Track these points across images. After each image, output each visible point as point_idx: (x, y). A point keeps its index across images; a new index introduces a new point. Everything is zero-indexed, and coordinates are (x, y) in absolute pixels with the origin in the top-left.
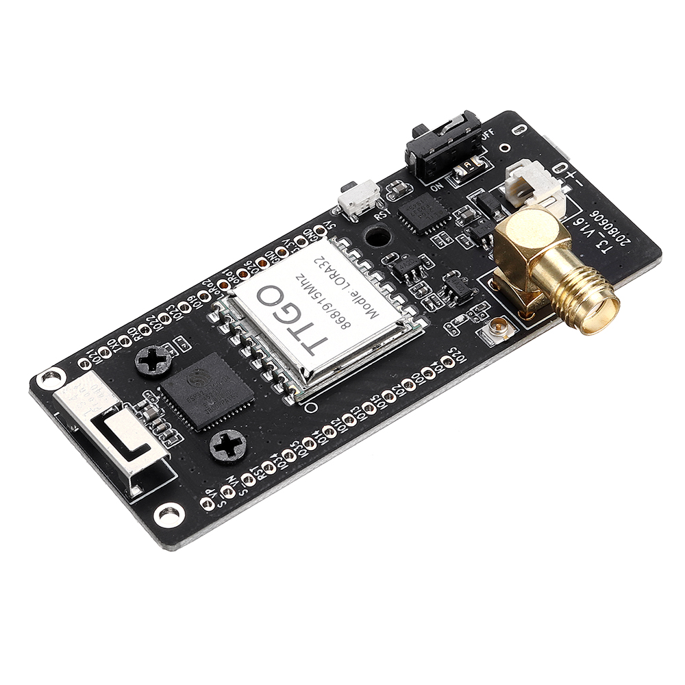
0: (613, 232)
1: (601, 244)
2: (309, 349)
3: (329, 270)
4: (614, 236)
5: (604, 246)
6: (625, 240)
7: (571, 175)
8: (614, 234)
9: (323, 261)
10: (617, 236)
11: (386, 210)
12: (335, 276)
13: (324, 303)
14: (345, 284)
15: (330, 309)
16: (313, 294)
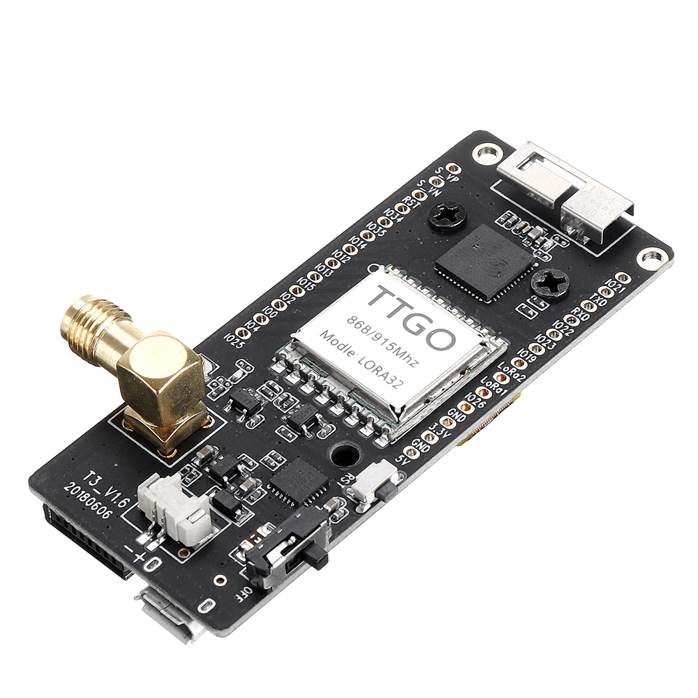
0: (84, 496)
1: (97, 481)
2: (385, 291)
3: (385, 375)
4: (83, 492)
5: (93, 478)
6: (70, 489)
7: (140, 557)
8: (83, 495)
9: (393, 384)
10: (80, 492)
11: (343, 487)
12: (376, 369)
13: (382, 340)
14: (363, 362)
15: (373, 335)
16: (396, 348)
